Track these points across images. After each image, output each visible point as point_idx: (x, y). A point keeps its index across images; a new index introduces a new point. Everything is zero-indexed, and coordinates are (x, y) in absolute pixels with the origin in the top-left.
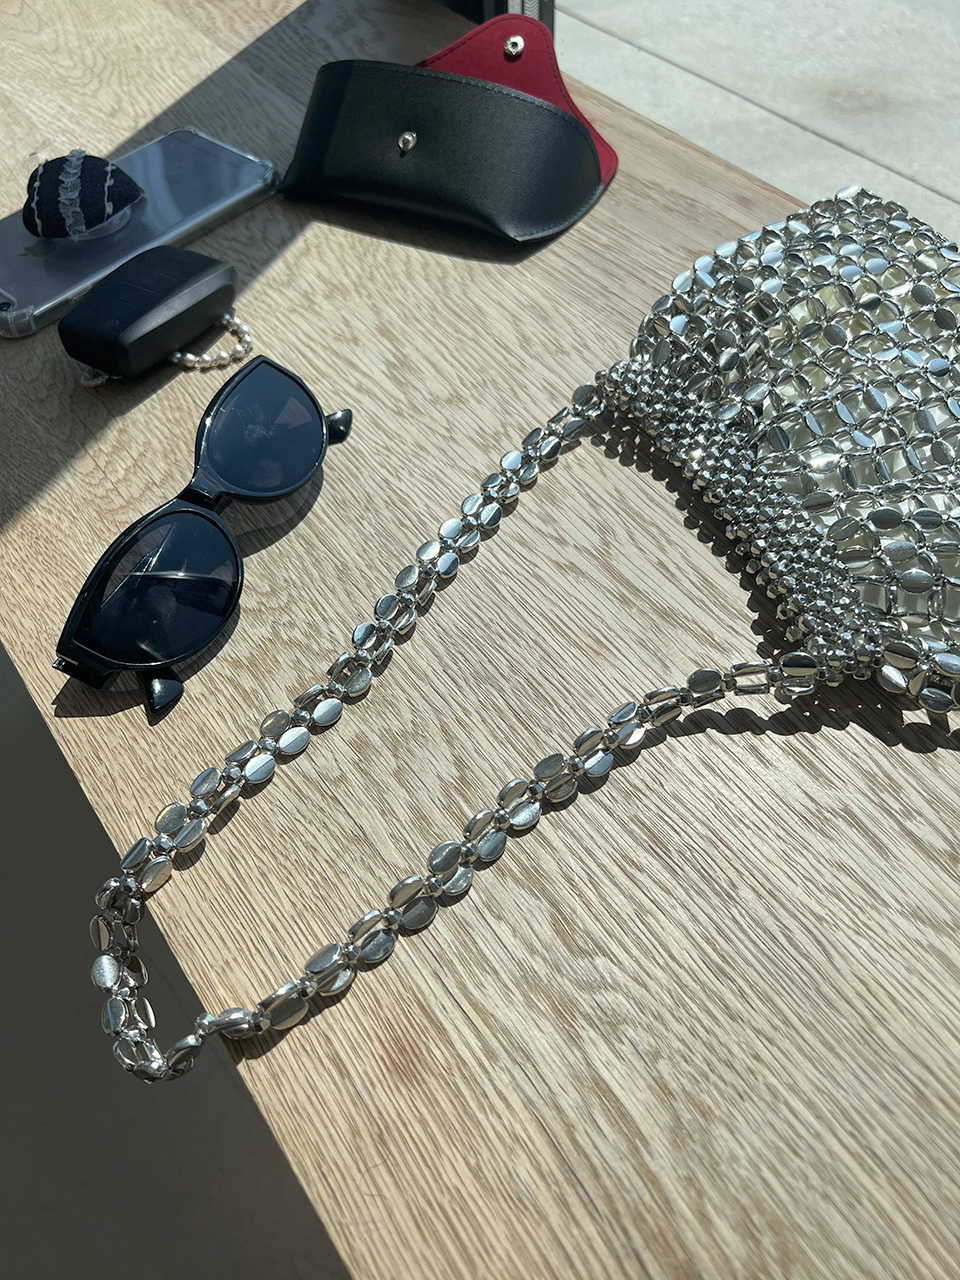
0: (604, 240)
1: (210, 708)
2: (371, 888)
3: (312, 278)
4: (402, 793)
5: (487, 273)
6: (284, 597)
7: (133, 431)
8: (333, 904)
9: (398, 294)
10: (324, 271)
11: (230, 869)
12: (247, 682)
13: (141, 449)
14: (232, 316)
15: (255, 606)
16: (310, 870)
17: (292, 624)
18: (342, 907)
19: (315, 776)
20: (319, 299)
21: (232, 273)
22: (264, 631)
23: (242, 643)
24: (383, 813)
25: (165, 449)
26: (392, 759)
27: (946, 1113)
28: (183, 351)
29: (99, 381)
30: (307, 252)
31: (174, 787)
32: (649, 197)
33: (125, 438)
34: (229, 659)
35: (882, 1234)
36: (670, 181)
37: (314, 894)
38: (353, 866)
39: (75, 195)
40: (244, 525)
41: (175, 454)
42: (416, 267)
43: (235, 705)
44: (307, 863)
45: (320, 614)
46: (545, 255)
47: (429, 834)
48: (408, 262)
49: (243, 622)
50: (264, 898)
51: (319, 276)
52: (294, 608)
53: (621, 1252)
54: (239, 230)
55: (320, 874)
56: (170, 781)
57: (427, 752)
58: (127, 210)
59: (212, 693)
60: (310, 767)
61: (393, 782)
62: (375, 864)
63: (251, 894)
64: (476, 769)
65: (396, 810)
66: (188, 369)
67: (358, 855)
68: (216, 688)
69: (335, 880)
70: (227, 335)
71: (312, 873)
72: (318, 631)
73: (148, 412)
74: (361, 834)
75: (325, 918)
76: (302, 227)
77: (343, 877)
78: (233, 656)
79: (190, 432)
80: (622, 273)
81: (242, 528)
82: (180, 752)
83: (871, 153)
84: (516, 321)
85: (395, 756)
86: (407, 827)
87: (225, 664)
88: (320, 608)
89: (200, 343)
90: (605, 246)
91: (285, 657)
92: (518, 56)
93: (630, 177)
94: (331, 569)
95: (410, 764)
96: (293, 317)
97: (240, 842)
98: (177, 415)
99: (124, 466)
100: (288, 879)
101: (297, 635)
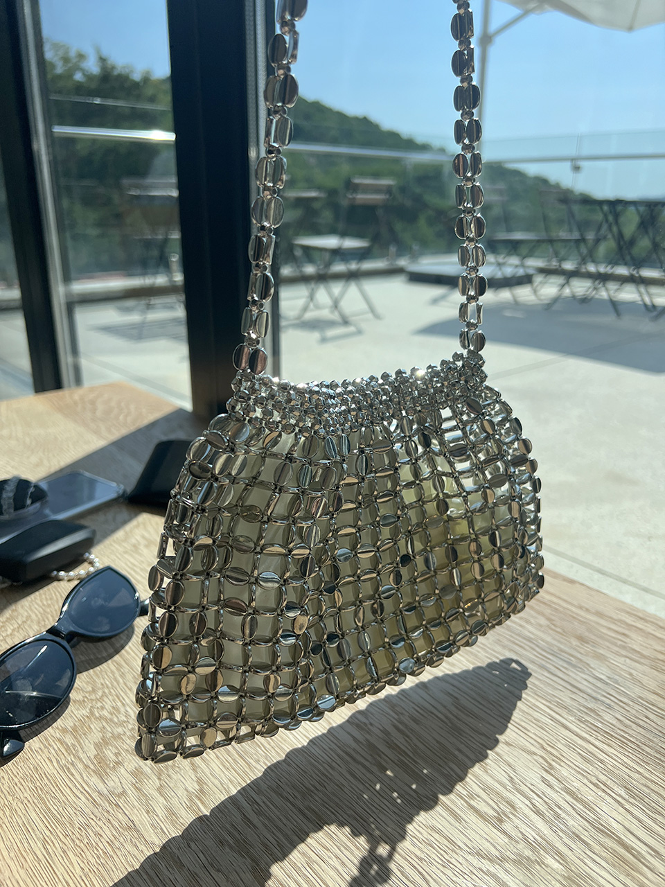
1: (43, 755)
2: (136, 857)
3: (138, 538)
4: (161, 800)
6: (100, 693)
7: (20, 610)
8: (108, 867)
10: (146, 535)
11: (43, 849)
12: (69, 740)
13: (24, 619)
14: (90, 554)
15: (81, 698)
16: (96, 848)
17: (103, 708)
18: (115, 869)
19: (106, 792)
20: (141, 547)
21: (94, 532)
22: (85, 712)
23: (70, 719)
24: (148, 812)
25: (39, 619)
26: (157, 781)
28: (59, 570)
29: (6, 585)
30: (137, 526)
31: (12, 802)
33: (15, 614)
34: (60, 728)
37: (97, 862)
38: (124, 844)
39: (11, 494)
40: (81, 656)
41: (45, 621)
43: (60, 753)
44: (94, 844)
45: (121, 701)
47: (177, 823)
49: (71, 707)
50: (63, 866)
51: (143, 537)
52: (105, 699)
54: (101, 517)
55: (102, 850)
56: (10, 798)
57: (180, 776)
58: (38, 505)
59: (46, 747)
60: (103, 787)
61: (156, 794)
62: (140, 842)
63: (54, 864)
64: (210, 784)
65: (156, 810)
66: (59, 580)
67: (129, 838)
68: (49, 745)
69: (112, 853)
70: (86, 564)
71: (97, 850)
72: (118, 711)
73: (32, 600)
74: (132, 825)
75: (102, 876)
76: (136, 515)
77: (117, 851)
78: (63, 726)
79: (56, 611)
81: (80, 658)
82: (19, 781)
85: (159, 779)
86: (163, 820)
87: (57, 731)
88: (121, 698)
89: (68, 567)
91: (95, 726)
94: (130, 678)
95: (168, 783)
96: (126, 556)
97: (51, 833)
98: (49, 602)
99: (12, 628)
100: (80, 853)
101: (105, 713)
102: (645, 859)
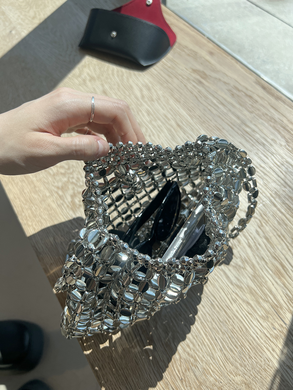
0: (169, 65)
1: (51, 199)
3: (85, 74)
5: (135, 75)
9: (109, 80)
10: (89, 72)
20: (88, 82)
23: (60, 182)
27: (217, 309)
30: (84, 66)
32: (184, 51)
35: (197, 334)
36: (191, 46)
42: (115, 72)
46: (152, 70)
48: (113, 71)
51: (88, 74)
52: (74, 173)
53: (136, 334)
59: (52, 195)
78: (58, 185)
80: (172, 76)
83: (278, 15)
84: (141, 90)
90: (169, 67)
92: (150, 5)
93: (180, 44)
101: (74, 181)
102: (289, 272)
